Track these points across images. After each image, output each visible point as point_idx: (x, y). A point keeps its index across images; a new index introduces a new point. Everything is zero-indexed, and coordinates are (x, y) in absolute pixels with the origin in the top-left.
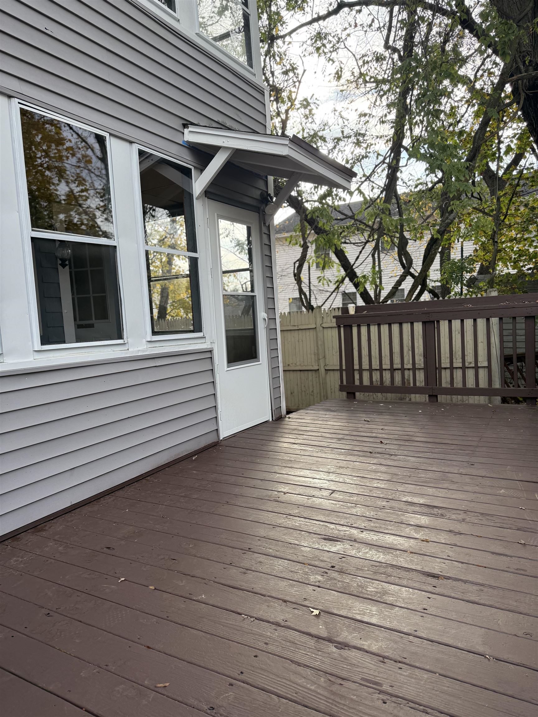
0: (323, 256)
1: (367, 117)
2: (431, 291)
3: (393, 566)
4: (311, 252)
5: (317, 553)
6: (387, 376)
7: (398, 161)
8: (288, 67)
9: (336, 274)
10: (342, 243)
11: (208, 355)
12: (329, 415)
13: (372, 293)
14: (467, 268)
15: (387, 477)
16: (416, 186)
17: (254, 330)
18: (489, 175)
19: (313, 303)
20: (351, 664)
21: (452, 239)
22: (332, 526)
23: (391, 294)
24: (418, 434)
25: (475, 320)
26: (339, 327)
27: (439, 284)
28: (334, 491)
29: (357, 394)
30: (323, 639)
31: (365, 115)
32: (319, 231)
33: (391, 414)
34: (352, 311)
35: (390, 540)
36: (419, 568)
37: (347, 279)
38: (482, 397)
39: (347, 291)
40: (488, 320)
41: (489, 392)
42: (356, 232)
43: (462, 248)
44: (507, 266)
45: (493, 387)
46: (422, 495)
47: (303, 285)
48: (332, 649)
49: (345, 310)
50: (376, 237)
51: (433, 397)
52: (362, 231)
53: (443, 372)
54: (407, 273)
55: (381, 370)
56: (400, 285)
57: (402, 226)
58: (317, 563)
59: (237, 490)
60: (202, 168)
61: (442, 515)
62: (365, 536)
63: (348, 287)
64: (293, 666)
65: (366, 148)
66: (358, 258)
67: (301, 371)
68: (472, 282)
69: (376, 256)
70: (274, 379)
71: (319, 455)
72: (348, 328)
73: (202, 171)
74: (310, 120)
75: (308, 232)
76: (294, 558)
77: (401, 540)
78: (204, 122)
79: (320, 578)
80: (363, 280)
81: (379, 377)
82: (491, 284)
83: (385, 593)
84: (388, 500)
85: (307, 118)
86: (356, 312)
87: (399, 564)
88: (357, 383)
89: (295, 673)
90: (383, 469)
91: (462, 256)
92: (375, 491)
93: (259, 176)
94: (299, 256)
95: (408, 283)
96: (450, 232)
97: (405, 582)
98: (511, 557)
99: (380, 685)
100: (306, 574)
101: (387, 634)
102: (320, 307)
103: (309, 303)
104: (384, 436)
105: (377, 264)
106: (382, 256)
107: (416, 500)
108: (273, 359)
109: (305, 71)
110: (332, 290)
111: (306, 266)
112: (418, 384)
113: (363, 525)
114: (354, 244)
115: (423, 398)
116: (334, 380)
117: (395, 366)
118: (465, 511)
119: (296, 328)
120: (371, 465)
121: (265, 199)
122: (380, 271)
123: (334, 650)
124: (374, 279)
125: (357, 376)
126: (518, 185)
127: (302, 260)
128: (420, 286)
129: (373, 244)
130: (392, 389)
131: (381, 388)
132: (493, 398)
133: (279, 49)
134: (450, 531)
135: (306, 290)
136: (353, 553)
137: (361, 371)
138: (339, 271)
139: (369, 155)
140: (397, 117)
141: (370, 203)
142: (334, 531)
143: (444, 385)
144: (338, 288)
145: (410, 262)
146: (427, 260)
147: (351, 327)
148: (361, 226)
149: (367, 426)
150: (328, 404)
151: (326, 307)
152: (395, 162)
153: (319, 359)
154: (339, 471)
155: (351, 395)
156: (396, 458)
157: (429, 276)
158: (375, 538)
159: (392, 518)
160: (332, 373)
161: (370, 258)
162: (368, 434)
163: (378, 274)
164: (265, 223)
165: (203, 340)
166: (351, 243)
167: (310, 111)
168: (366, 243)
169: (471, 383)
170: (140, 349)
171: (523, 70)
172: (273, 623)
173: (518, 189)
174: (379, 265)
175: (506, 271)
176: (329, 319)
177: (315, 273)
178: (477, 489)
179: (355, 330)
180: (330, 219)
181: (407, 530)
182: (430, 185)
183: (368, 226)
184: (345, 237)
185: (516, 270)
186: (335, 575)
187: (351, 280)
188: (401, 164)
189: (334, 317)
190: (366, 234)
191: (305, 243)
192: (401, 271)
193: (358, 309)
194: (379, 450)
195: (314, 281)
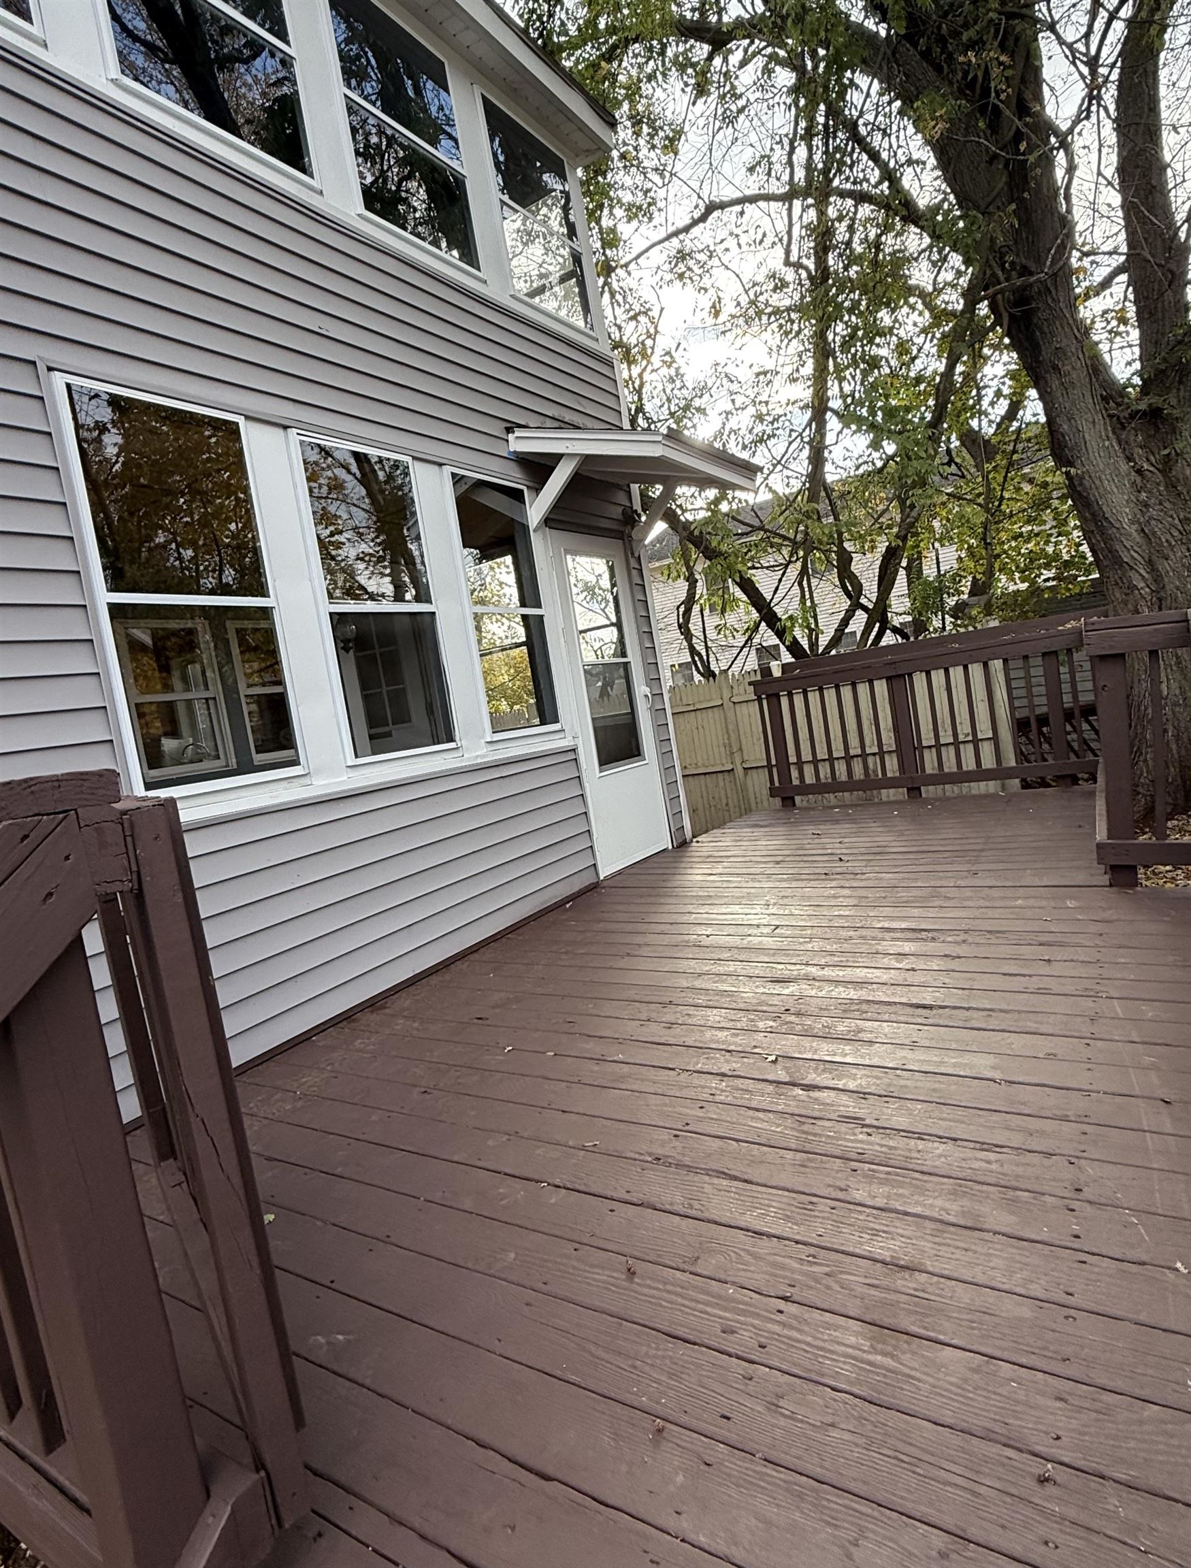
0: (720, 592)
1: (769, 375)
2: (895, 630)
3: (868, 1001)
4: (701, 588)
5: (763, 997)
6: (841, 768)
7: (823, 436)
8: (637, 308)
9: (745, 618)
10: (749, 568)
11: (571, 756)
12: (758, 832)
13: (805, 643)
14: (949, 588)
15: (853, 902)
16: (858, 468)
17: (633, 713)
18: (971, 439)
19: (714, 666)
20: (823, 1104)
21: (922, 544)
22: (780, 966)
23: (835, 641)
24: (894, 844)
25: (966, 668)
26: (760, 700)
27: (909, 618)
28: (777, 927)
29: (798, 799)
30: (786, 1083)
31: (765, 373)
32: (711, 554)
33: (854, 821)
34: (777, 672)
35: (861, 974)
36: (904, 1000)
37: (763, 624)
38: (992, 783)
39: (765, 644)
40: (986, 665)
41: (999, 773)
42: (770, 550)
43: (937, 559)
44: (1013, 580)
45: (1004, 765)
46: (904, 918)
47: (694, 640)
48: (798, 1091)
49: (766, 671)
50: (801, 553)
51: (914, 791)
52: (779, 548)
53: (926, 753)
54: (856, 605)
55: (831, 760)
56: (847, 626)
57: (840, 534)
58: (765, 1008)
59: (639, 939)
60: (538, 487)
61: (933, 939)
62: (827, 972)
63: (767, 637)
64: (751, 1113)
65: (772, 423)
66: (777, 589)
67: (705, 774)
68: (959, 611)
69: (805, 582)
70: (670, 785)
71: (750, 884)
72: (774, 698)
73: (538, 490)
74: (678, 384)
75: (694, 557)
76: (734, 1005)
77: (877, 972)
78: (533, 421)
79: (771, 1023)
80: (789, 624)
81: (829, 771)
82: (988, 611)
83: (860, 1031)
84: (856, 928)
85: (674, 381)
86: (783, 673)
87: (877, 999)
88: (796, 782)
89: (752, 1118)
90: (846, 892)
91: (939, 571)
92: (837, 919)
93: (618, 487)
94: (683, 596)
95: (858, 622)
96: (917, 534)
97: (886, 1017)
98: (1030, 976)
99: (863, 1119)
100: (752, 1021)
101: (867, 1072)
102: (726, 671)
103: (707, 666)
104: (844, 851)
105: (807, 596)
106: (814, 582)
107: (894, 925)
108: (665, 754)
109: (662, 309)
110: (741, 644)
111: (696, 609)
112: (889, 775)
113: (823, 962)
114: (767, 568)
115: (901, 793)
116: (759, 783)
117: (852, 752)
118: (966, 932)
119: (691, 708)
120: (827, 889)
121: (630, 519)
122: (814, 606)
123: (801, 1092)
124: (805, 619)
125: (795, 773)
126: (1014, 451)
127: (690, 601)
128: (878, 625)
129: (799, 564)
130: (851, 785)
131: (835, 786)
132: (1008, 781)
133: (621, 284)
134: (946, 956)
135: (700, 648)
136: (813, 993)
137: (800, 764)
138: (748, 613)
139: (777, 432)
140: (815, 370)
141: (786, 504)
142: (781, 971)
143: (929, 770)
144: (750, 638)
145: (859, 588)
146: (885, 582)
147: (778, 696)
148: (776, 540)
149: (817, 841)
150: (754, 818)
151: (736, 669)
152: (818, 438)
153: (732, 753)
154: (781, 902)
155: (788, 802)
156: (864, 877)
157: (890, 606)
158: (841, 973)
159: (864, 948)
160: (754, 771)
161: (796, 586)
162: (820, 852)
163: (809, 610)
164: (632, 554)
165: (561, 735)
166: (762, 567)
167: (677, 369)
168: (787, 566)
169: (969, 764)
170: (478, 753)
171: (1002, 278)
172: (717, 1074)
173: (1015, 457)
174: (812, 597)
175: (1012, 588)
176: (741, 688)
177: (712, 621)
178: (982, 903)
179: (784, 702)
180: (728, 534)
181: (886, 960)
182: (879, 464)
183: (785, 538)
184: (752, 559)
185: (1027, 584)
186: (792, 1018)
187: (771, 625)
188: (827, 443)
189: (750, 684)
190: (785, 552)
191: (692, 574)
192: (846, 603)
193: (785, 667)
194: (839, 870)
195: (712, 634)
